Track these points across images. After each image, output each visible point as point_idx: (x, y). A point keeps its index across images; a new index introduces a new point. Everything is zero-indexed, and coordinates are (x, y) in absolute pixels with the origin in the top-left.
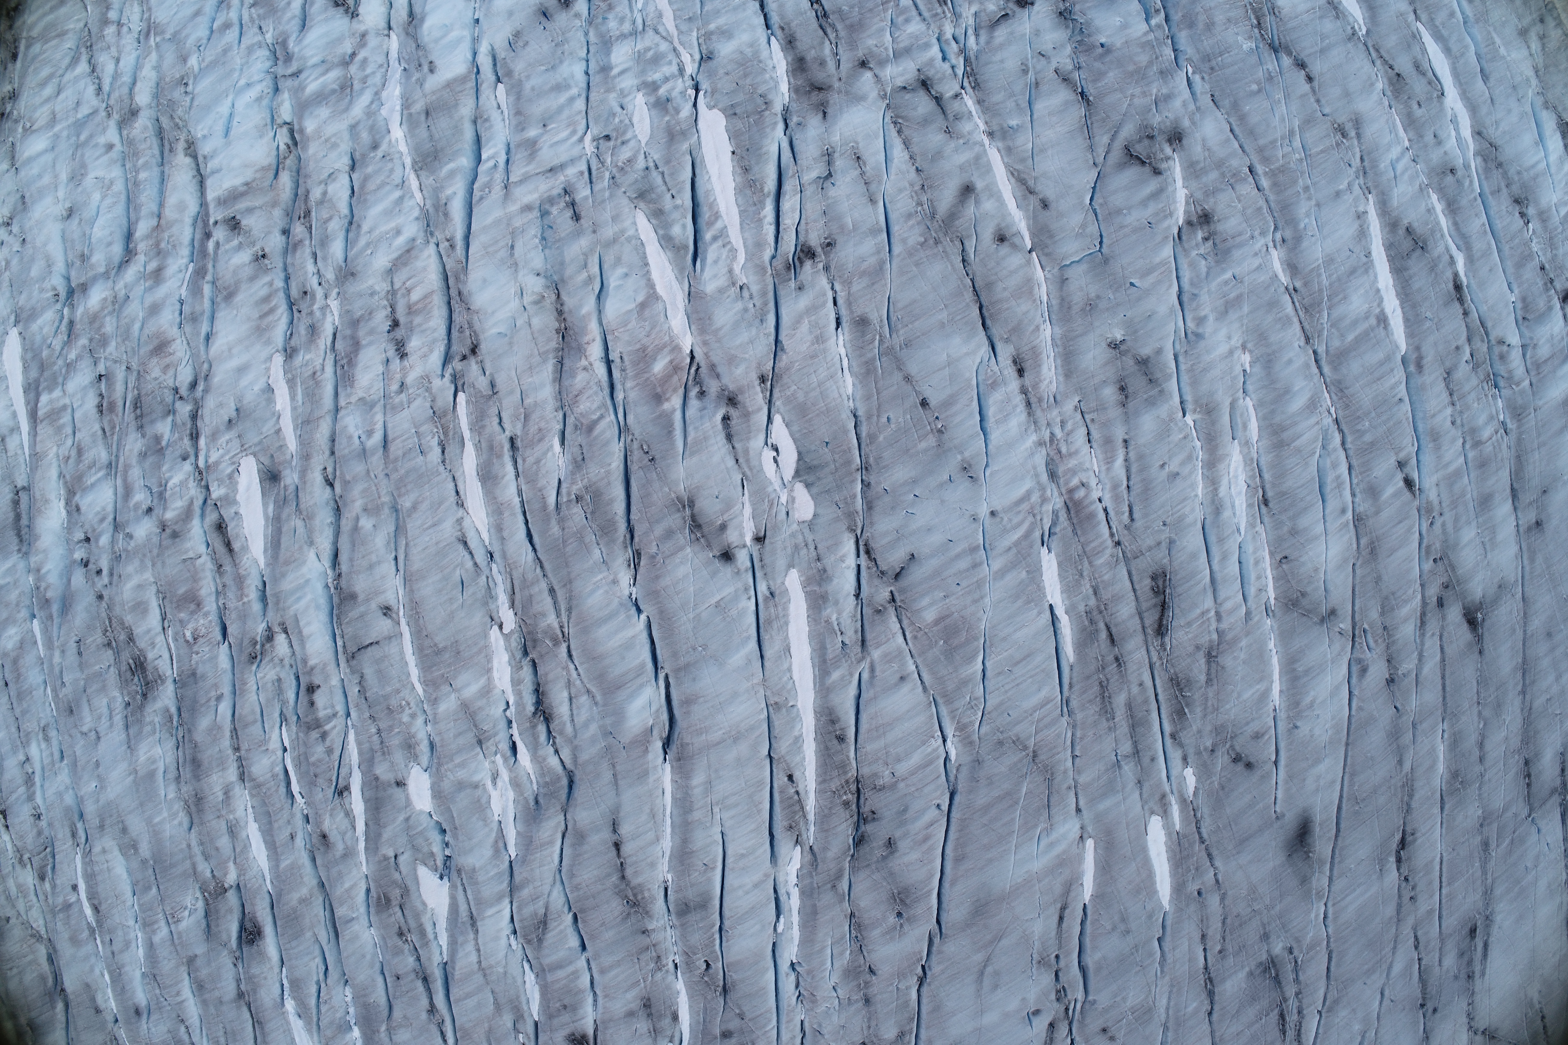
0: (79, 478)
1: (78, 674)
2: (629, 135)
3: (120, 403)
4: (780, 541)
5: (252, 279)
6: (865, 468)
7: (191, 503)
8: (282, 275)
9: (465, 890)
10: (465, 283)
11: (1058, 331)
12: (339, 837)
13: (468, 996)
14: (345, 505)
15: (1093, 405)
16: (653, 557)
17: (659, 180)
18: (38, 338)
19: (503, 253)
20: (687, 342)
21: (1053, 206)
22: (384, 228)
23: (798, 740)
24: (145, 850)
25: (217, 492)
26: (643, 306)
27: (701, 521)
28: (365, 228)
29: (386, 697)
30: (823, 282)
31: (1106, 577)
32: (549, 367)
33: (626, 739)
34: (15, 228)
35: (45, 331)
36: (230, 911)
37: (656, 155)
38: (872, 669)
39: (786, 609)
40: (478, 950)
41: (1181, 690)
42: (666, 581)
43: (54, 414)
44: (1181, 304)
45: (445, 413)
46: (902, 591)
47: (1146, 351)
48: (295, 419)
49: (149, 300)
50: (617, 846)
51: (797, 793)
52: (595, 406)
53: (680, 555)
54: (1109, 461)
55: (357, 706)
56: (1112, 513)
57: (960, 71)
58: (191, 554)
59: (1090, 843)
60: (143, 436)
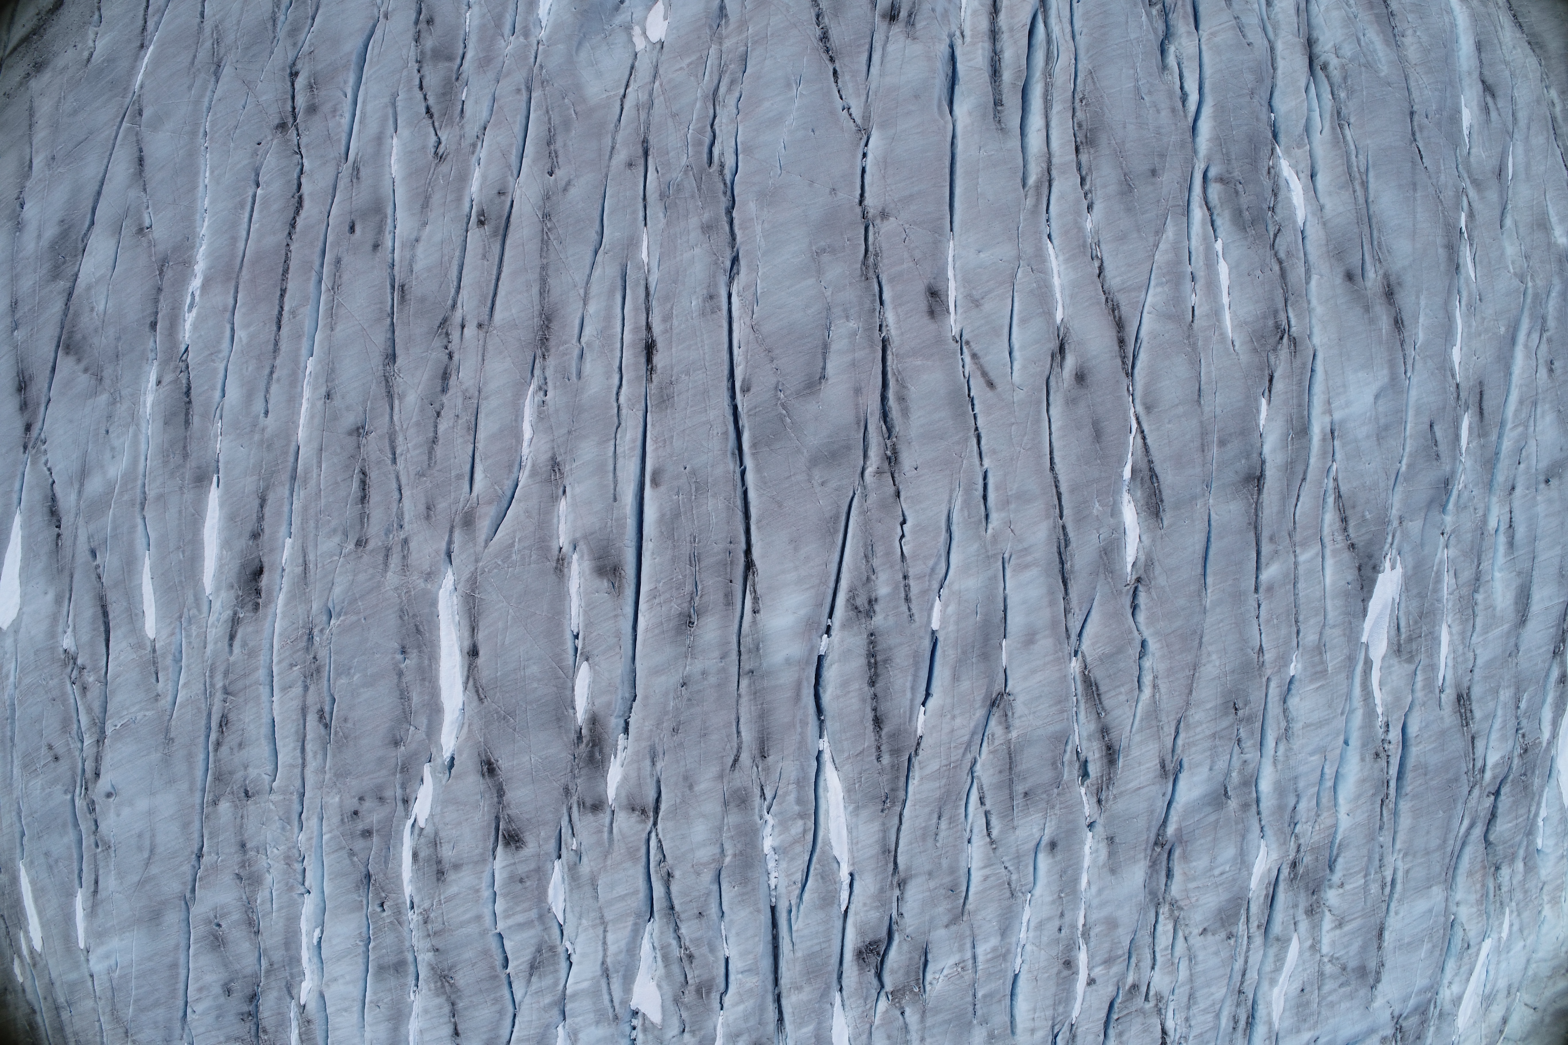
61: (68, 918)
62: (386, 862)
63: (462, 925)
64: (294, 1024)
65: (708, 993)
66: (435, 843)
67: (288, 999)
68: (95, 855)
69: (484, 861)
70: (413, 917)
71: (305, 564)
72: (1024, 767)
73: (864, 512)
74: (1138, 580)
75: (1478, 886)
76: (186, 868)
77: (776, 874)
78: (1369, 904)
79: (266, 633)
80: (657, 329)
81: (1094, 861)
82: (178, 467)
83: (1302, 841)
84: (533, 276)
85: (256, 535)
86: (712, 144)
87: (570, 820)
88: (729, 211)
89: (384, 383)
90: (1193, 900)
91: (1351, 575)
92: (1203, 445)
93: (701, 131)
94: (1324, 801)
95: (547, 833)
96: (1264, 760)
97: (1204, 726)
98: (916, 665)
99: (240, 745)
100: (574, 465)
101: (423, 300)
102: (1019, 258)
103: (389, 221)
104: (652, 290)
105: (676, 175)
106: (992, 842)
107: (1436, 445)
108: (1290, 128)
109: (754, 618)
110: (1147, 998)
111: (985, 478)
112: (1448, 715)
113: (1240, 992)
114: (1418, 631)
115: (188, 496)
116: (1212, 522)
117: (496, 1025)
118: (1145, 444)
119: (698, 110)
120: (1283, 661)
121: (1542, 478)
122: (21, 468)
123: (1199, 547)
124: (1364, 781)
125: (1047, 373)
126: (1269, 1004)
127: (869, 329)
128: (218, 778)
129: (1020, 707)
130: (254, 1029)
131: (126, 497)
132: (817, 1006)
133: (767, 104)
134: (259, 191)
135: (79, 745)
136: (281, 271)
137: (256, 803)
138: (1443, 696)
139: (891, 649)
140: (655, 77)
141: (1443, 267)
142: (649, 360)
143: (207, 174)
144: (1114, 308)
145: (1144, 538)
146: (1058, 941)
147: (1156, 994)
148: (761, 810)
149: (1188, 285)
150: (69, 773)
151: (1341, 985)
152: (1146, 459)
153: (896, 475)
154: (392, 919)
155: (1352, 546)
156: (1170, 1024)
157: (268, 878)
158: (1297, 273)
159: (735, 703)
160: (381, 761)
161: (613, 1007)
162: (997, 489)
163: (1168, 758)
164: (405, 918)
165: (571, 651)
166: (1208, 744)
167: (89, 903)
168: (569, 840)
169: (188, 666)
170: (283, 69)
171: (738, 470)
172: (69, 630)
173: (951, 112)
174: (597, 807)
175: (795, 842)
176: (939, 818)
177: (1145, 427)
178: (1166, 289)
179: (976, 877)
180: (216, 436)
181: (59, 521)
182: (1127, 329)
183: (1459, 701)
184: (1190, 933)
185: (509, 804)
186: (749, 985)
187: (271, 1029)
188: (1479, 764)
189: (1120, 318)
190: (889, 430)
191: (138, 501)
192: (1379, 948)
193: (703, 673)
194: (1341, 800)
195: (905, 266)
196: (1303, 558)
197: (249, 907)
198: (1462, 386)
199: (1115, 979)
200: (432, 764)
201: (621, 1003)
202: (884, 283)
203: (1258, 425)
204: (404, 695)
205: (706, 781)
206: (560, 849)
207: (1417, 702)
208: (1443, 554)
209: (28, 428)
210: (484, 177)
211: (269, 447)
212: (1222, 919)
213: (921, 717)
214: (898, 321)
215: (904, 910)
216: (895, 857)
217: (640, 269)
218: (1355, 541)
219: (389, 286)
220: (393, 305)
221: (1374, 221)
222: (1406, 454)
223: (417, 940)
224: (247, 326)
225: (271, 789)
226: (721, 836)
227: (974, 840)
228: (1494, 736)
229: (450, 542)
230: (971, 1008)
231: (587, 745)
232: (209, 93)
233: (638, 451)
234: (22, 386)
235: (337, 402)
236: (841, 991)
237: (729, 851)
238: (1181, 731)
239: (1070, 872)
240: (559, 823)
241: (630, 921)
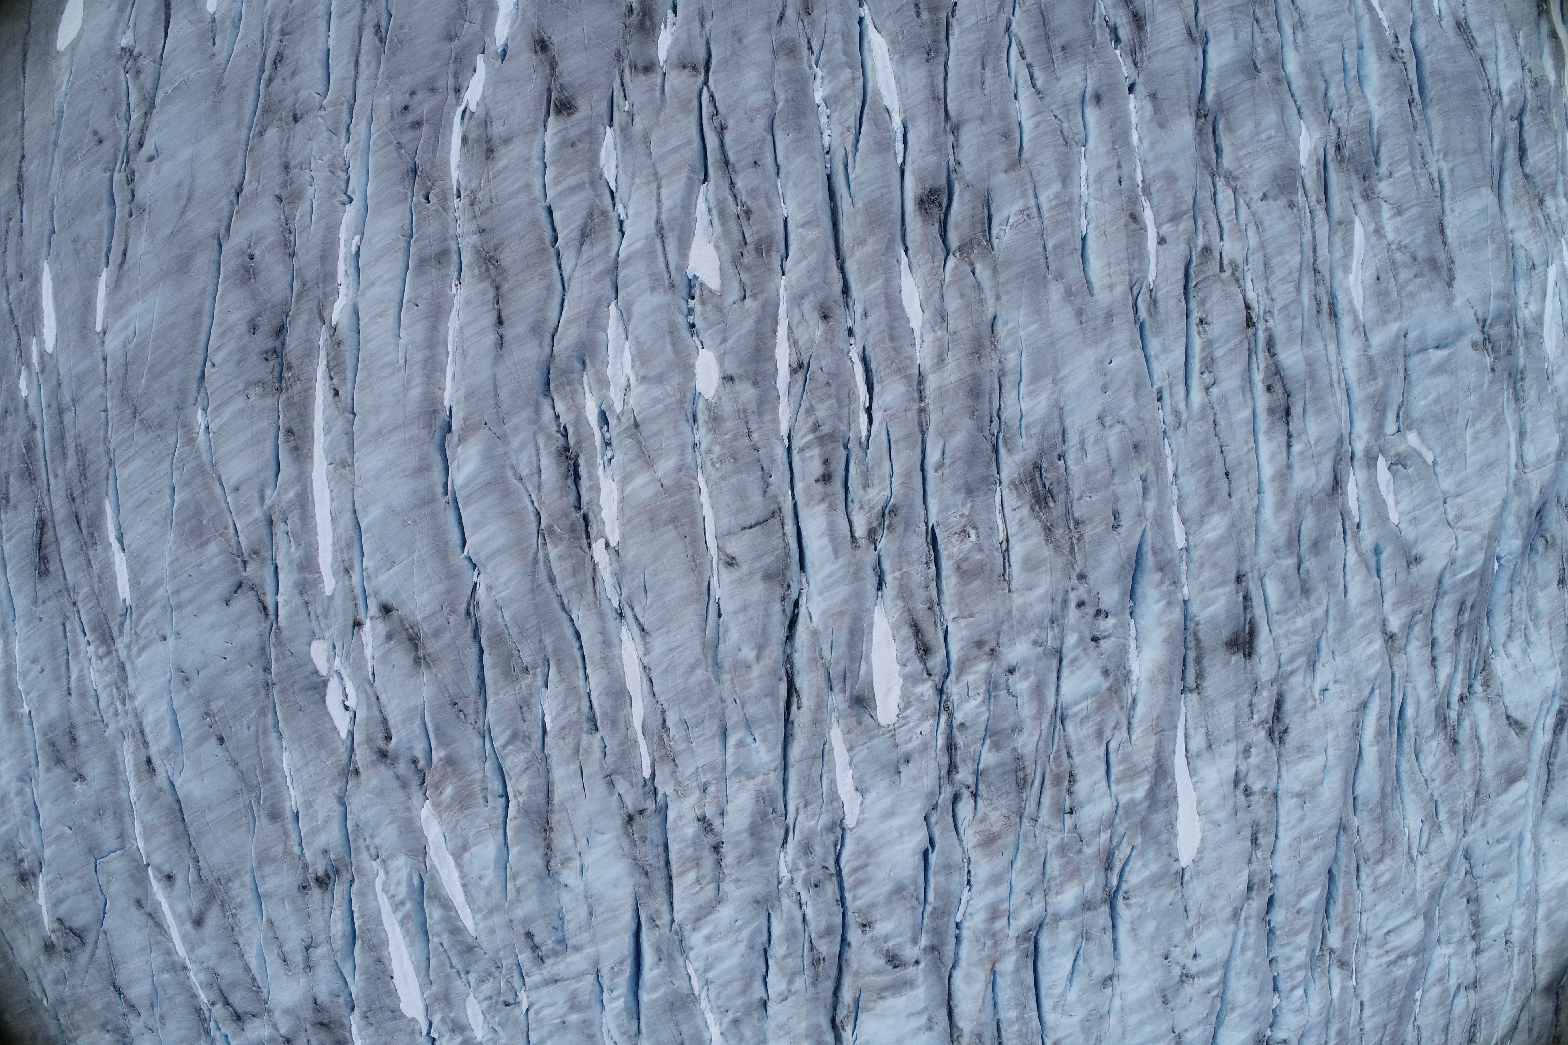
0: (1102, 706)
1: (1120, 490)
2: (485, 1004)
3: (1047, 783)
4: (339, 623)
5: (873, 905)
6: (267, 685)
7: (957, 678)
8: (847, 904)
9: (667, 266)
10: (636, 885)
11: (123, 794)
12: (807, 317)
13: (676, 150)
14: (774, 672)
15: (95, 728)
16: (452, 612)
17: (455, 961)
18: (1151, 855)
19: (598, 910)
20: (426, 813)
21: (132, 902)
22: (723, 944)
23: (327, 431)
24: (1056, 291)
25: (926, 689)
26: (465, 848)
27: (408, 645)
28: (742, 947)
29: (737, 471)
30: (308, 855)
31: (81, 575)
32: (557, 797)
33: (484, 432)
34: (1177, 971)
35: (1139, 864)
36: (957, 225)
37: (458, 984)
38: (262, 498)
39: (335, 558)
40: (659, 201)
41: (28, 469)
42: (439, 588)
43: (1132, 774)
44: (36, 808)
45: (662, 759)
46: (236, 571)
47: (58, 771)
48: (832, 760)
49: (1003, 890)
50: (500, 322)
51: (332, 378)
52: (510, 758)
53: (426, 613)
54: (81, 678)
55: (773, 461)
56: (79, 631)
57: (212, 1024)
58: (963, 622)
59: (99, 328)
60: (1015, 750)
61: (88, 303)
62: (434, 151)
63: (510, 197)
64: (322, 353)
65: (768, 251)
66: (486, 123)
67: (319, 323)
68: (127, 225)
69: (535, 130)
70: (459, 205)
72: (1057, 23)
75: (1527, 211)
76: (224, 203)
78: (1422, 195)
81: (1142, 118)
83: (1340, 125)
87: (622, 85)
90: (1247, 166)
94: (1352, 90)
95: (599, 94)
96: (1285, 42)
99: (293, 74)
106: (1038, 93)
110: (1222, 269)
112: (1452, 36)
113: (1315, 270)
117: (544, 306)
124: (1385, 76)
126: (1348, 292)
128: (267, 111)
130: (277, 368)
132: (883, 259)
135: (126, 123)
137: (304, 123)
138: (1442, 21)
146: (1120, 192)
147: (1230, 263)
148: (809, 60)
150: (112, 152)
151: (1416, 276)
154: (437, 206)
156: (1251, 296)
157: (311, 190)
160: (434, 56)
161: (669, 273)
163: (1193, 25)
164: (450, 204)
166: (1228, 15)
167: (114, 278)
168: (621, 102)
169: (247, 24)
172: (129, 29)
174: (649, 68)
175: (845, 88)
176: (983, 68)
179: (1027, 127)
183: (1459, 27)
184: (1251, 199)
185: (560, 74)
187: (295, 362)
188: (1494, 86)
192: (1445, 243)
197: (287, 229)
199: (1185, 237)
200: (484, 55)
201: (677, 269)
205: (754, 33)
206: (612, 113)
207: (1419, 20)
212: (1279, 185)
215: (961, 159)
216: (946, 105)
223: (462, 224)
225: (321, 106)
226: (772, 81)
227: (1020, 95)
230: (1043, 261)
236: (906, 251)
237: (781, 97)
238: (1200, 5)
239: (1119, 124)
240: (611, 86)
241: (685, 173)
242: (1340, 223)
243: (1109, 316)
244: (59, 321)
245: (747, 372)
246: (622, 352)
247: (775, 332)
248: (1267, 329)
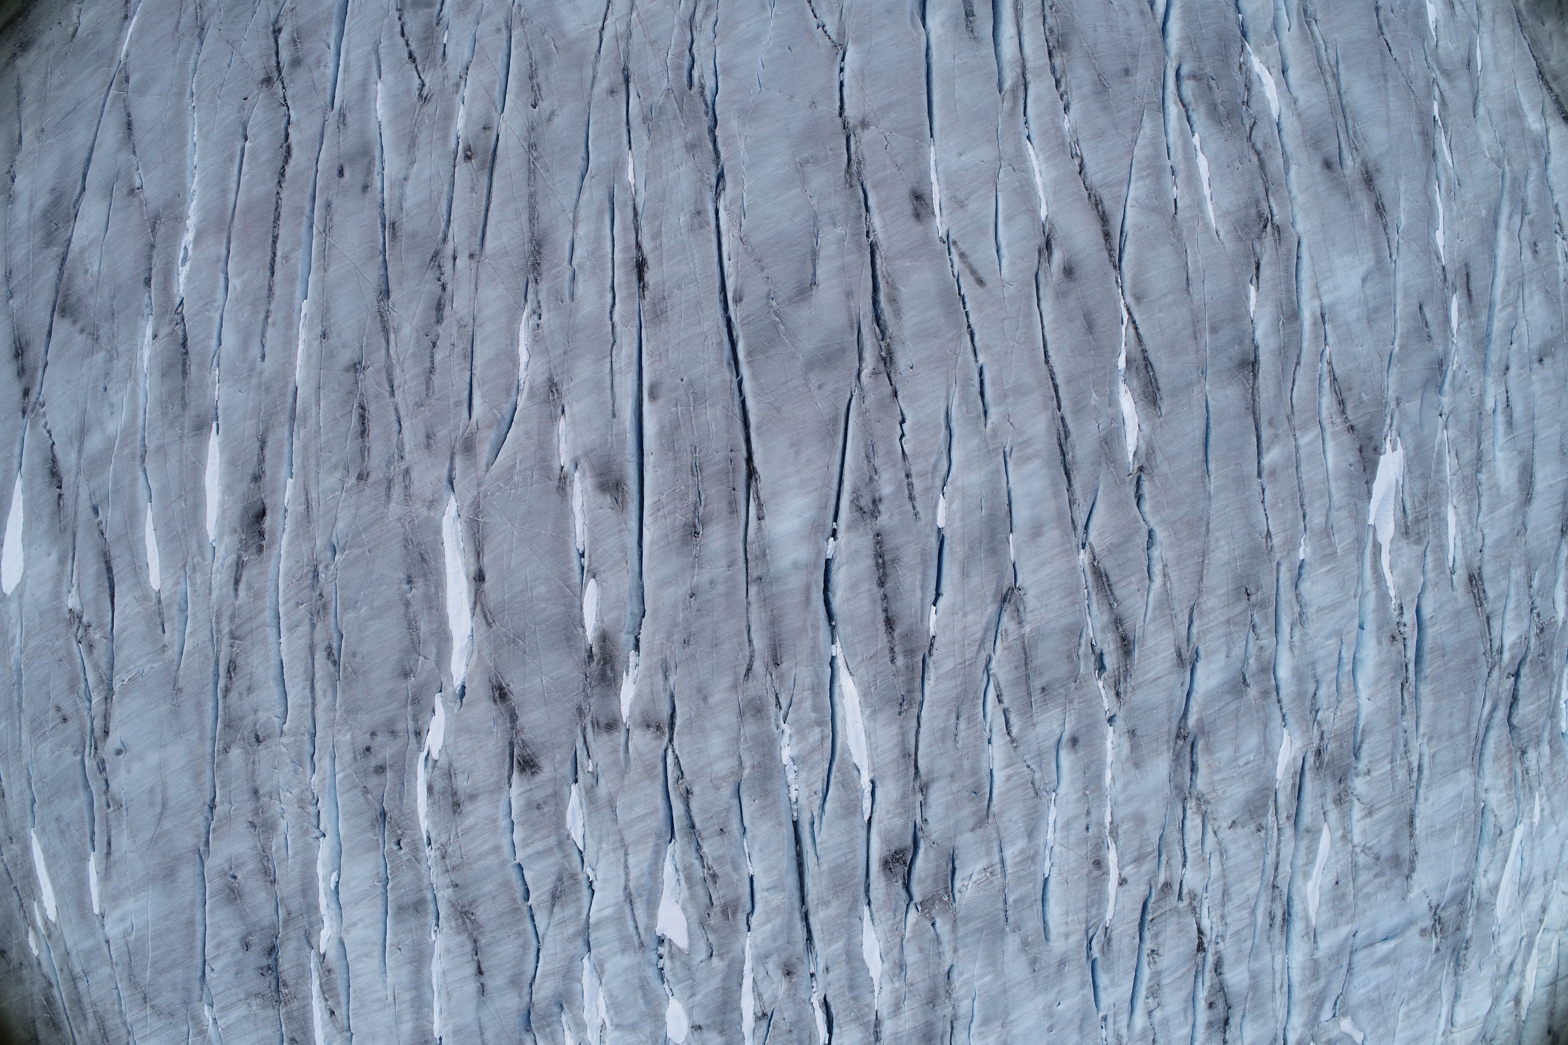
61: (82, 885)
62: (401, 798)
63: (481, 857)
64: (315, 975)
65: (734, 913)
66: (450, 774)
67: (308, 950)
68: (107, 815)
69: (500, 789)
70: (431, 854)
71: (308, 502)
72: (1040, 661)
73: (863, 413)
74: (1141, 469)
75: (1506, 770)
76: (199, 820)
77: (796, 786)
78: (1397, 791)
79: (271, 574)
80: (647, 247)
81: (1117, 756)
82: (176, 417)
83: (1325, 728)
84: (522, 204)
85: (257, 478)
86: (692, 67)
87: (585, 742)
88: (712, 131)
89: (379, 318)
90: (1220, 792)
91: (1352, 457)
92: (1195, 333)
93: (680, 56)
94: (1344, 686)
95: (562, 755)
96: (1280, 647)
97: (1218, 612)
98: (924, 563)
99: (249, 689)
100: (572, 384)
101: (414, 235)
102: (1000, 158)
103: (377, 162)
104: (640, 209)
105: (658, 98)
106: (1013, 741)
107: (1427, 326)
108: (1258, 25)
109: (759, 525)
110: (1180, 897)
111: (981, 374)
112: (1461, 596)
113: (1274, 887)
114: (1424, 512)
115: (188, 445)
116: (1210, 408)
117: (520, 961)
118: (1138, 334)
119: (675, 37)
120: (1292, 545)
121: (1535, 357)
122: (20, 432)
123: (1199, 433)
124: (1382, 664)
125: (1035, 268)
126: (1304, 899)
127: (856, 235)
128: (228, 725)
129: (1031, 600)
130: (274, 983)
131: (126, 451)
132: (846, 920)
133: (743, 26)
134: (247, 144)
135: (87, 704)
136: (272, 218)
137: (267, 748)
138: (1454, 577)
139: (898, 548)
140: (632, 9)
141: (1419, 153)
142: (641, 278)
143: (196, 133)
144: (1097, 203)
145: (1143, 427)
146: (1086, 841)
147: (1189, 892)
148: (777, 719)
149: (1169, 178)
150: (78, 734)
151: (1376, 876)
152: (1140, 349)
153: (892, 375)
154: (410, 856)
155: (1352, 428)
156: (1206, 923)
157: (283, 823)
158: (1275, 163)
159: (745, 612)
160: (391, 693)
161: (638, 934)
162: (993, 384)
163: (1184, 646)
164: (422, 854)
165: (577, 570)
166: (1222, 630)
167: (103, 866)
168: (585, 762)
169: (194, 614)
170: (267, 27)
171: (735, 380)
172: (74, 590)
173: (924, 25)
174: (611, 725)
175: (814, 750)
176: (958, 718)
177: (1137, 317)
178: (1147, 182)
179: (998, 778)
180: (214, 384)
181: (60, 481)
182: (1112, 222)
183: (1471, 581)
184: (1220, 827)
185: (522, 729)
186: (774, 903)
187: (291, 982)
188: (1496, 645)
189: (1104, 212)
190: (883, 332)
191: (139, 454)
192: (1411, 836)
193: (712, 582)
194: (1361, 685)
195: (888, 171)
196: (1302, 441)
197: (264, 855)
198: (1448, 268)
199: (1147, 878)
200: (443, 693)
201: (646, 929)
202: (868, 189)
203: (1248, 312)
204: (411, 625)
205: (720, 693)
206: (576, 773)
207: (1429, 584)
208: (1443, 435)
209: (26, 393)
210: (469, 114)
211: (268, 390)
212: (1250, 810)
213: (933, 617)
214: (885, 225)
215: (928, 815)
216: (916, 761)
217: (627, 190)
218: (1354, 423)
219: (380, 225)
220: (384, 243)
221: (1348, 111)
222: (1398, 336)
223: (436, 877)
224: (241, 273)
225: (282, 732)
226: (738, 747)
227: (994, 740)
228: (1509, 616)
229: (451, 469)
230: (1002, 915)
231: (598, 663)
232: (194, 55)
233: (635, 367)
234: (19, 352)
235: (333, 340)
236: (869, 904)
237: (748, 763)
238: (1194, 618)
239: (1093, 768)
240: (574, 744)
241: (651, 842)
242: (1308, 831)
243: (1062, 963)
244: (58, 893)
245: (714, 1022)
246: (597, 995)
247: (740, 985)
248: (1217, 952)
